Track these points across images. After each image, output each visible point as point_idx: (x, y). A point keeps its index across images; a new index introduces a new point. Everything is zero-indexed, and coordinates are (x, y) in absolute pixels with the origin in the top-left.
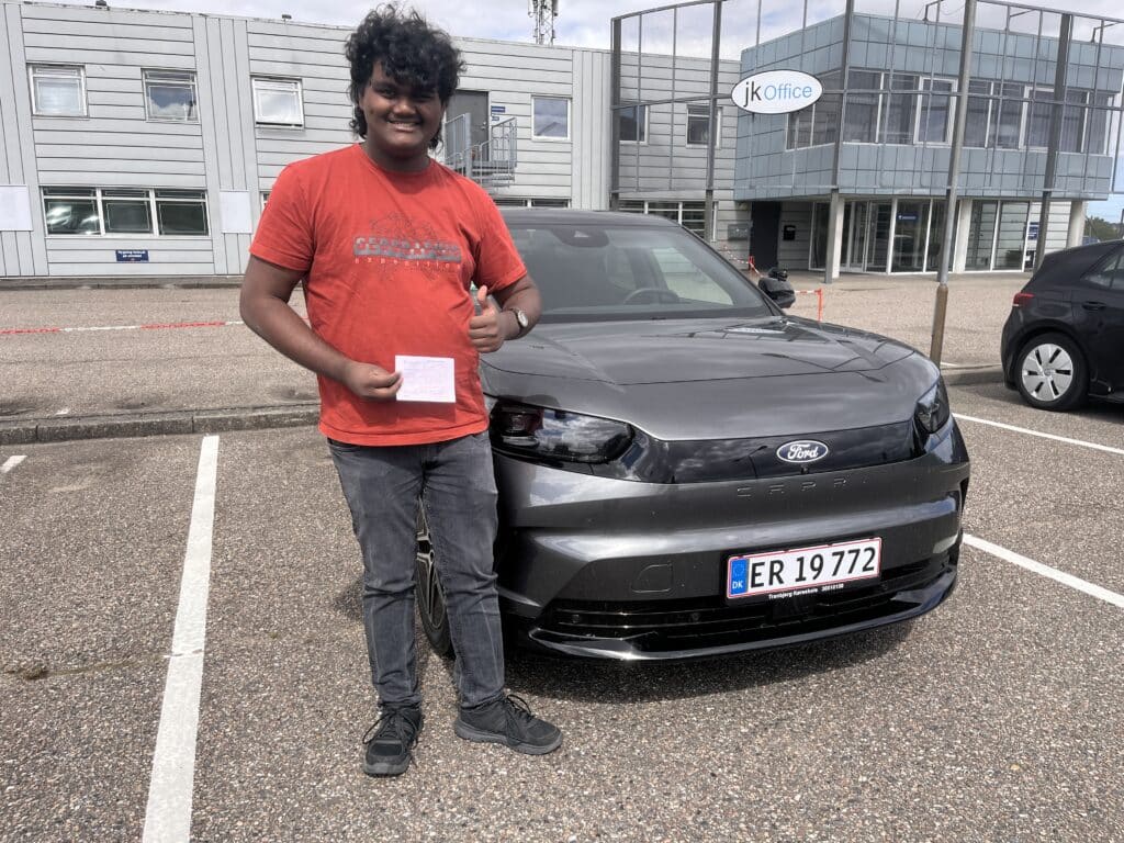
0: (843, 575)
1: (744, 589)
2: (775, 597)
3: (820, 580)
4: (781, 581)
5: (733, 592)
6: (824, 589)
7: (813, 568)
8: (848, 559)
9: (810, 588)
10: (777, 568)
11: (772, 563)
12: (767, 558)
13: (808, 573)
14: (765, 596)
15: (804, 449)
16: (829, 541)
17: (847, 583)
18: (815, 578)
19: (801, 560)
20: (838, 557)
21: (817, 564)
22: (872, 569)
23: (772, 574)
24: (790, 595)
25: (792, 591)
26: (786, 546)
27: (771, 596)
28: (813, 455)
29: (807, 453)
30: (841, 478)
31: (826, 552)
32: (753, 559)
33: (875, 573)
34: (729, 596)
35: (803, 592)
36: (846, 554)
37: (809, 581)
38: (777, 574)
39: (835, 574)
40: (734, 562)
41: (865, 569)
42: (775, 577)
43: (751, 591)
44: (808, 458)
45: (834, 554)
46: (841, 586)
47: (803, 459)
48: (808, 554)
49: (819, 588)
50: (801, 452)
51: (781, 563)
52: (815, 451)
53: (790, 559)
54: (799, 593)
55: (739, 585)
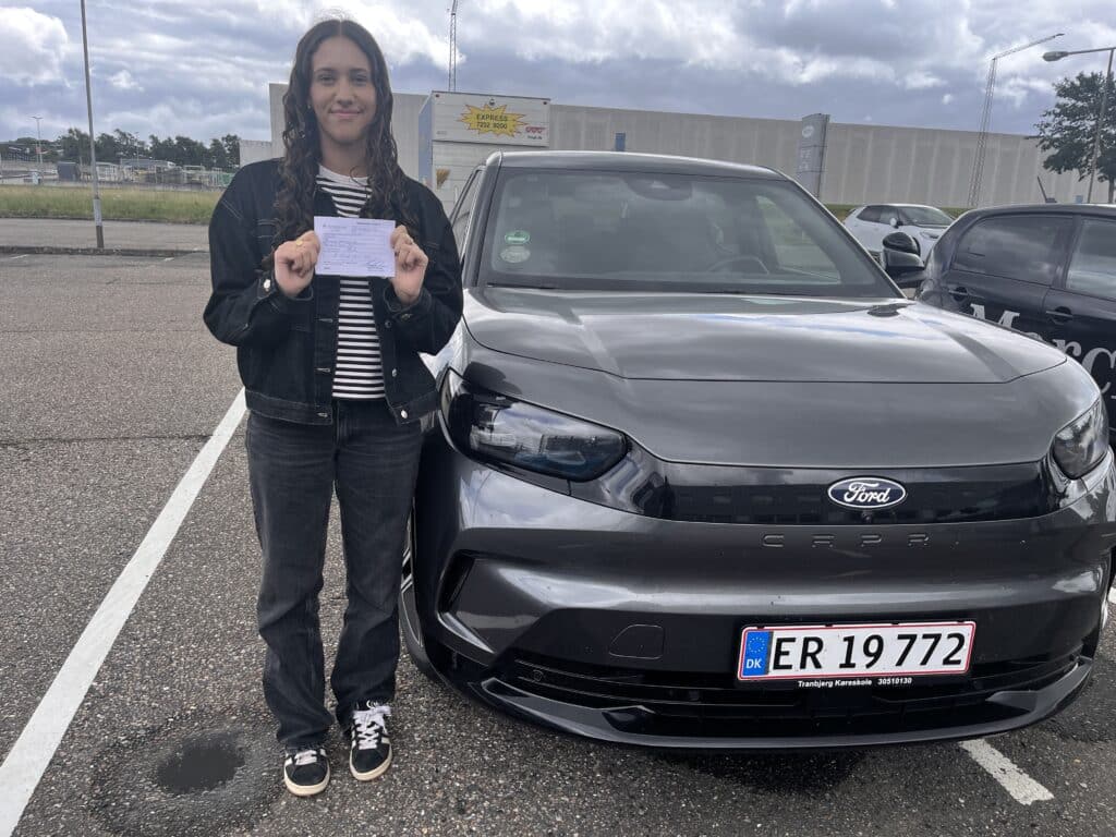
1: (762, 670)
2: (808, 685)
4: (817, 665)
5: (746, 672)
6: (882, 682)
7: (867, 653)
8: (921, 646)
9: (861, 679)
10: (813, 647)
11: (807, 641)
12: (800, 633)
13: (860, 659)
14: (793, 682)
16: (894, 618)
17: (917, 678)
18: (868, 666)
19: (850, 640)
20: (907, 641)
21: (873, 650)
22: (958, 662)
23: (805, 654)
24: (831, 685)
25: (834, 680)
26: (829, 619)
27: (802, 684)
29: (873, 495)
31: (889, 633)
32: (779, 633)
33: (962, 668)
34: (741, 676)
35: (850, 683)
36: (919, 639)
37: (860, 669)
38: (813, 656)
39: (900, 663)
40: (750, 634)
42: (809, 659)
43: (774, 673)
44: (874, 502)
45: (901, 637)
46: (908, 681)
47: (866, 503)
48: (861, 633)
49: (875, 679)
50: (862, 492)
51: (819, 642)
52: (886, 494)
53: (833, 637)
54: (843, 683)
55: (757, 663)
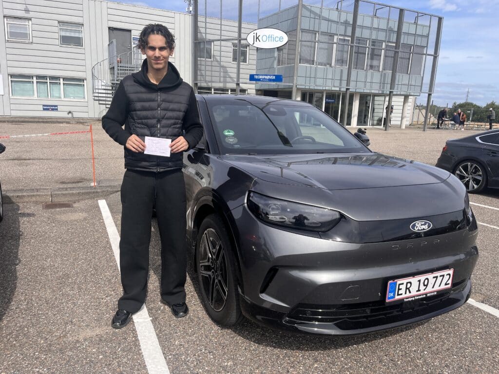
0: (437, 288)
1: (394, 297)
2: (407, 300)
3: (427, 290)
4: (410, 292)
5: (389, 298)
6: (428, 295)
7: (424, 285)
8: (440, 279)
9: (423, 295)
10: (409, 285)
11: (407, 283)
12: (405, 281)
13: (422, 287)
14: (403, 299)
15: (422, 225)
16: (432, 271)
17: (438, 292)
18: (424, 290)
19: (419, 281)
20: (435, 279)
21: (426, 283)
22: (449, 284)
23: (407, 288)
24: (414, 299)
25: (414, 297)
26: (413, 275)
27: (405, 300)
28: (426, 227)
29: (423, 227)
30: (437, 239)
31: (430, 276)
32: (399, 282)
33: (449, 286)
34: (387, 301)
35: (419, 297)
36: (439, 277)
37: (422, 292)
38: (409, 289)
39: (433, 287)
40: (391, 284)
41: (446, 284)
42: (407, 290)
43: (397, 297)
44: (424, 229)
45: (434, 277)
46: (435, 293)
47: (421, 230)
48: (422, 278)
49: (426, 294)
50: (421, 226)
51: (410, 283)
52: (427, 226)
53: (414, 280)
54: (417, 298)
55: (392, 295)
